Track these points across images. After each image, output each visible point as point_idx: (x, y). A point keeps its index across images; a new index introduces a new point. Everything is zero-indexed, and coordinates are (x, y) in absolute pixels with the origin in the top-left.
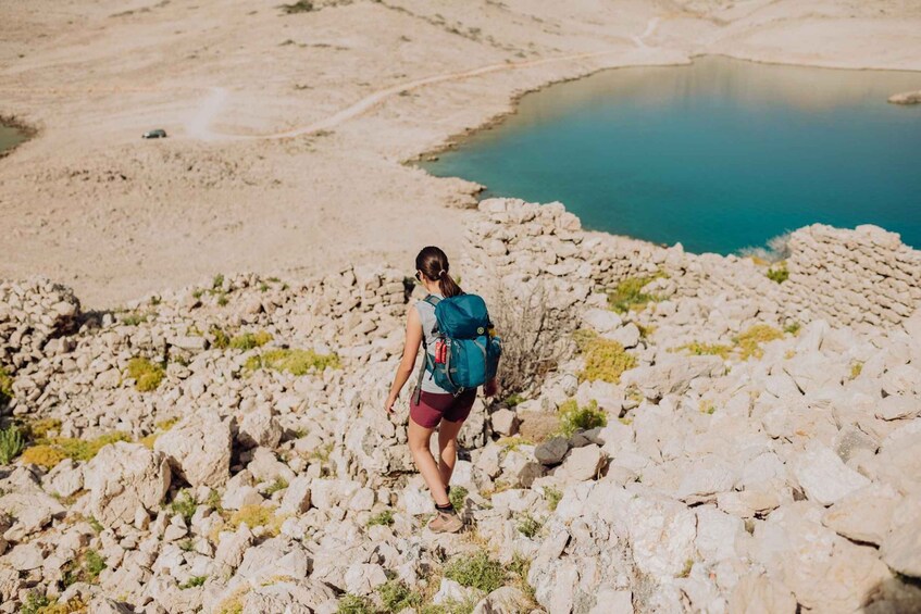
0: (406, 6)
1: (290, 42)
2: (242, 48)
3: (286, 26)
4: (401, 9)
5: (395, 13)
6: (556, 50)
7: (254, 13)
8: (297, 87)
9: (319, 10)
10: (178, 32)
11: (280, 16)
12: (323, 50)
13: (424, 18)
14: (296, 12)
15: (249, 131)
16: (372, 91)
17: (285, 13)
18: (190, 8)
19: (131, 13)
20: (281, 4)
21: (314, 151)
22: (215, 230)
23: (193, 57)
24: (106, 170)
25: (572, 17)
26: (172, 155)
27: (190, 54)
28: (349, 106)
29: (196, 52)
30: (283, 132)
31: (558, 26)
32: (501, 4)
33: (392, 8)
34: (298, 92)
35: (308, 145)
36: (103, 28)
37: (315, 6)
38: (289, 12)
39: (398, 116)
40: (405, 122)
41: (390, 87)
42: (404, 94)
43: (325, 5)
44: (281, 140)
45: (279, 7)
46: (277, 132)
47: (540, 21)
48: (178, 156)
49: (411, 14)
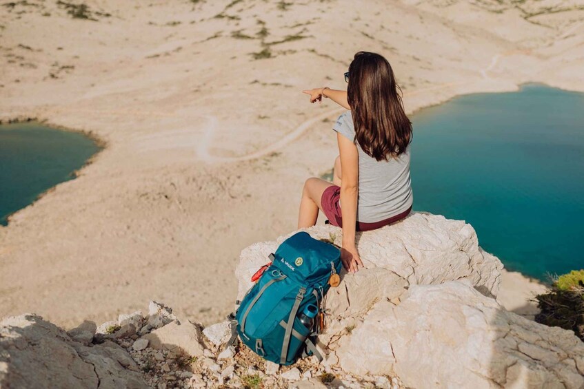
0: (331, 54)
1: (256, 81)
2: (226, 85)
3: (254, 69)
4: (326, 56)
5: (323, 59)
6: (427, 82)
7: (234, 58)
8: (260, 117)
9: (275, 57)
10: (187, 71)
11: (251, 61)
12: (277, 87)
13: (341, 62)
14: (261, 58)
15: (232, 154)
16: (306, 119)
17: (254, 59)
18: (195, 53)
19: (157, 56)
20: (251, 51)
21: (269, 169)
22: (215, 231)
23: (197, 91)
24: (158, 192)
25: (440, 56)
26: (191, 180)
27: (195, 89)
28: (291, 131)
29: (199, 87)
30: (252, 153)
31: (430, 63)
32: (393, 48)
33: (321, 55)
34: (261, 121)
35: (266, 164)
36: (141, 66)
37: (273, 54)
38: (256, 58)
39: (321, 139)
40: (325, 144)
41: (317, 115)
42: (326, 121)
43: (279, 53)
44: (250, 161)
45: (250, 54)
46: (247, 154)
47: (418, 60)
48: (194, 180)
49: (333, 60)
